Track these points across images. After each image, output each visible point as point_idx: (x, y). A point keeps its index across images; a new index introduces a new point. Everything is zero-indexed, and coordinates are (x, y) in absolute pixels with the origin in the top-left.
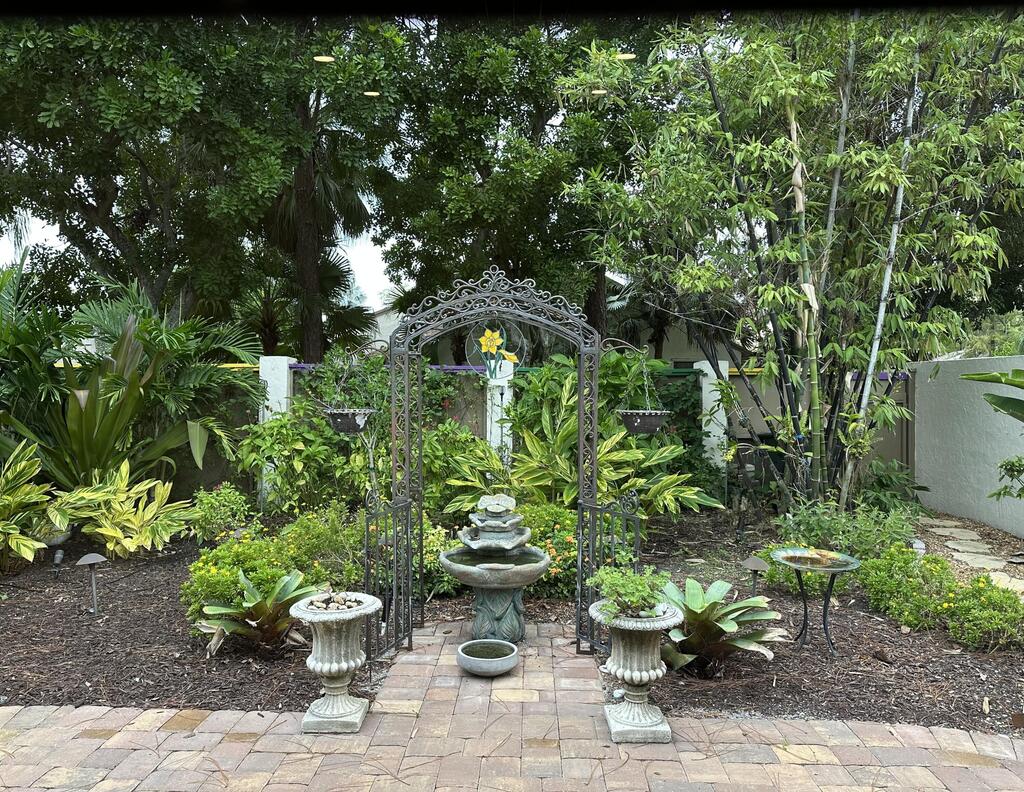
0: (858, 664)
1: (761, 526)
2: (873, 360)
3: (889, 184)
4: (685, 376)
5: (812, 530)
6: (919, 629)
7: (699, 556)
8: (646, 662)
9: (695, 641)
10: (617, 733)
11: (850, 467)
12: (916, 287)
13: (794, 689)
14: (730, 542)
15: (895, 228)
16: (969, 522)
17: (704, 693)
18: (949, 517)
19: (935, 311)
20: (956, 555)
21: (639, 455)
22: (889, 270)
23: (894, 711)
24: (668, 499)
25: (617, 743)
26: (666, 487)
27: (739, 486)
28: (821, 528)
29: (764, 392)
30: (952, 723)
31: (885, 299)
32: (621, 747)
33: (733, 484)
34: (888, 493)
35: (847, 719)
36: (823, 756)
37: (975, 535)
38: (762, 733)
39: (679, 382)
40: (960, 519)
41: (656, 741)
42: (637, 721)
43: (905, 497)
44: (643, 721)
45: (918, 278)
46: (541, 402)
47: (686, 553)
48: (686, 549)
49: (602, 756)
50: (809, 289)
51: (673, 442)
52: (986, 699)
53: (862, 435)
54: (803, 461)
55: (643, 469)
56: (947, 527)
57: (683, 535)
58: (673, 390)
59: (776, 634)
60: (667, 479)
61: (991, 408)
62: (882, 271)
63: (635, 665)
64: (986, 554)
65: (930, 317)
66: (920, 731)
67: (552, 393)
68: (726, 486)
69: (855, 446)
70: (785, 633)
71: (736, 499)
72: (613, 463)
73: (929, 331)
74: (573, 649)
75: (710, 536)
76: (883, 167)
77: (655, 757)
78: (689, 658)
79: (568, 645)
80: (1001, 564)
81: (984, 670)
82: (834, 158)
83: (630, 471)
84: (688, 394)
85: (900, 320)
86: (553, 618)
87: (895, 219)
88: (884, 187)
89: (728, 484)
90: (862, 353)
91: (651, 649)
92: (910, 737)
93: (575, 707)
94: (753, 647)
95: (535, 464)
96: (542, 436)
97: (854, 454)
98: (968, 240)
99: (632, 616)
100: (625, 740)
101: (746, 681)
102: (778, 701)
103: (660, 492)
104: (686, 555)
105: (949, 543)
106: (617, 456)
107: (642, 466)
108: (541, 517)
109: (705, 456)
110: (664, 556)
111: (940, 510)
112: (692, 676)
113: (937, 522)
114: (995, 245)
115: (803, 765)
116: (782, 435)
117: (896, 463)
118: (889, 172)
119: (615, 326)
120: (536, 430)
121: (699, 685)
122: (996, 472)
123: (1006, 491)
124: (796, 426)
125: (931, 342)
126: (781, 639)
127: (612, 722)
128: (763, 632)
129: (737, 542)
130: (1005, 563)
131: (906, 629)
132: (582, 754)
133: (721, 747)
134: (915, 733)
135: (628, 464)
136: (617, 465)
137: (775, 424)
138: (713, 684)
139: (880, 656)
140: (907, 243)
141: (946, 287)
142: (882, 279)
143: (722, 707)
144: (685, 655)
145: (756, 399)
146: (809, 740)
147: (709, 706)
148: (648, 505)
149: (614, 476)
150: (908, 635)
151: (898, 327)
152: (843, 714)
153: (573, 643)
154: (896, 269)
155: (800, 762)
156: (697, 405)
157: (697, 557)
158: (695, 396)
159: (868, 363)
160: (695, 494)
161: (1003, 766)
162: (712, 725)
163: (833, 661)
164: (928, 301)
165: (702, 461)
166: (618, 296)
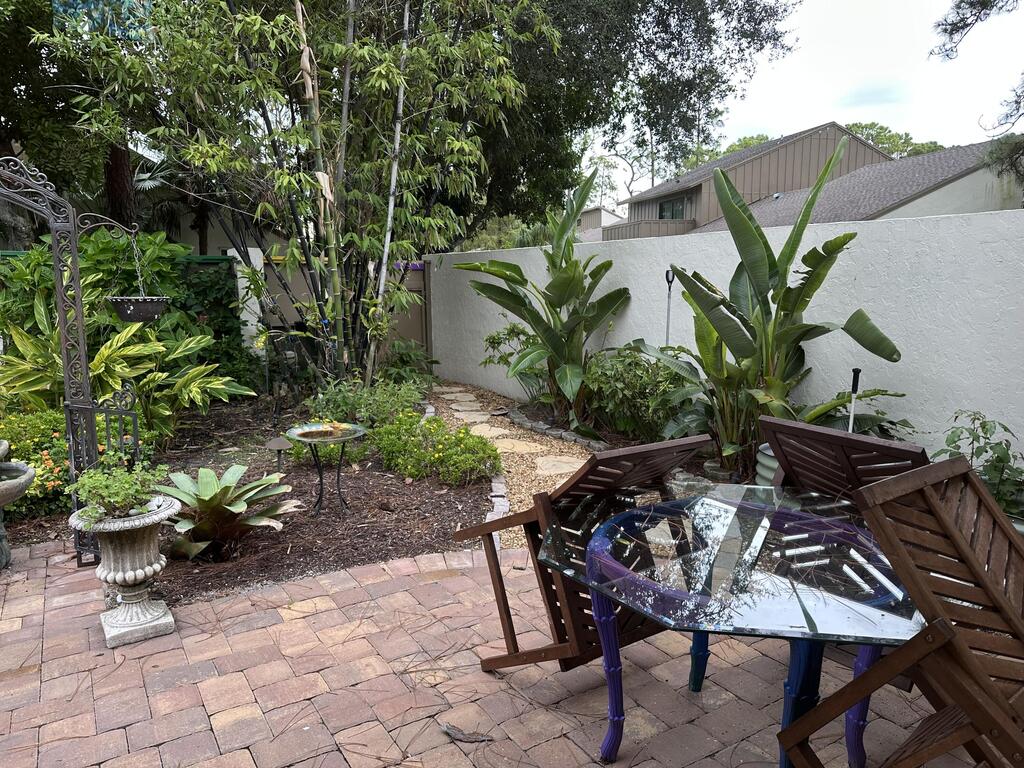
0: (366, 517)
1: (298, 408)
2: (387, 250)
3: (389, 82)
4: (218, 264)
5: (339, 406)
6: (418, 478)
7: (235, 445)
8: (141, 559)
9: (206, 527)
10: (113, 638)
11: (372, 348)
12: (420, 184)
13: (307, 552)
14: (268, 426)
15: (398, 127)
16: (470, 387)
17: (218, 576)
18: (456, 384)
19: (437, 208)
20: (457, 414)
21: (160, 347)
22: (395, 167)
23: (389, 550)
24: (195, 392)
25: (113, 648)
26: (193, 380)
27: (280, 373)
28: (346, 404)
29: (290, 278)
30: (432, 549)
31: (394, 193)
32: (116, 652)
33: (274, 371)
34: (408, 369)
35: (349, 566)
36: (322, 604)
37: (472, 397)
38: (269, 599)
39: (211, 270)
40: (464, 385)
41: (159, 634)
42: (135, 620)
43: (422, 371)
44: (142, 619)
45: (420, 177)
46: (32, 292)
47: (221, 444)
48: (222, 440)
49: (92, 666)
50: (323, 179)
51: (203, 332)
52: (459, 524)
53: (381, 318)
54: (330, 344)
55: (168, 364)
56: (456, 394)
57: (220, 426)
58: (205, 278)
59: (290, 506)
60: (194, 371)
61: (474, 292)
62: (390, 167)
63: (128, 566)
64: (477, 411)
65: (432, 213)
66: (408, 562)
67: (45, 281)
68: (267, 374)
69: (376, 329)
70: (299, 503)
71: (276, 385)
72: (126, 358)
73: (430, 225)
74: (74, 564)
75: (249, 424)
76: (384, 65)
77: (156, 650)
78: (203, 545)
79: (68, 561)
80: (485, 418)
81: (461, 502)
82: (340, 48)
83: (152, 365)
84: (221, 283)
85: (408, 216)
86: (52, 536)
87: (398, 118)
88: (384, 85)
89: (270, 371)
90: (376, 243)
91: (145, 545)
92: (398, 569)
93: (68, 624)
94: (265, 522)
95: (27, 366)
96: (35, 331)
97: (375, 336)
98: (457, 145)
99: (120, 517)
100: (123, 643)
101: (261, 555)
102: (289, 566)
103: (186, 385)
104: (221, 445)
105: (454, 406)
106: (132, 351)
107: (167, 359)
108: (34, 427)
109: (245, 345)
110: (196, 451)
111: (451, 379)
112: (208, 562)
113: (445, 389)
114: (479, 153)
115: (304, 618)
116: (311, 319)
117: (413, 343)
118: (389, 71)
119: (148, 209)
120: (28, 326)
121: (213, 568)
122: (485, 344)
123: (490, 360)
124: (322, 312)
125: (433, 236)
126: (295, 509)
127: (106, 629)
128: (277, 507)
129: (274, 426)
130: (489, 416)
131: (409, 480)
132: (69, 670)
133: (227, 623)
134: (402, 565)
135: (149, 358)
136: (134, 361)
137: (304, 309)
138: (229, 565)
139: (385, 507)
140: (408, 143)
141: (443, 187)
142: (390, 174)
143: (236, 584)
144: (199, 544)
145: (285, 287)
146: (312, 594)
147: (222, 586)
148: (173, 401)
149: (128, 373)
150: (411, 484)
151: (407, 222)
152: (345, 562)
153: (74, 557)
154: (402, 166)
155: (302, 615)
156: (233, 293)
157: (232, 446)
158: (230, 284)
159: (383, 252)
160: (222, 384)
161: (463, 574)
162: (221, 605)
163: (345, 519)
164: (429, 197)
165: (241, 350)
166: (149, 174)
